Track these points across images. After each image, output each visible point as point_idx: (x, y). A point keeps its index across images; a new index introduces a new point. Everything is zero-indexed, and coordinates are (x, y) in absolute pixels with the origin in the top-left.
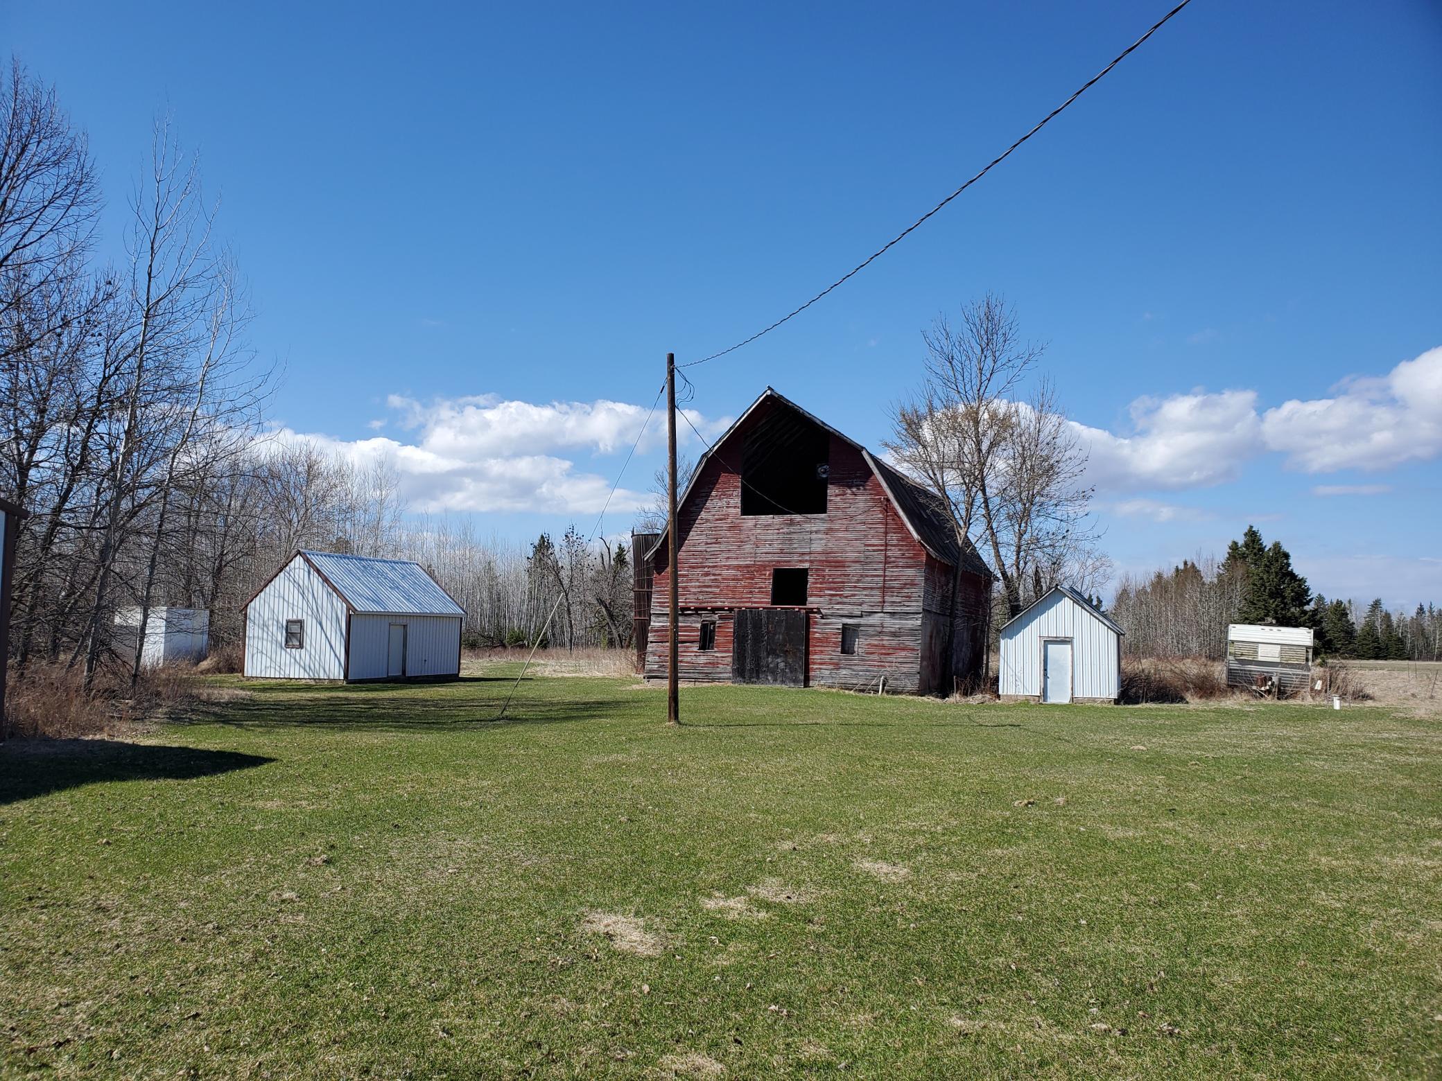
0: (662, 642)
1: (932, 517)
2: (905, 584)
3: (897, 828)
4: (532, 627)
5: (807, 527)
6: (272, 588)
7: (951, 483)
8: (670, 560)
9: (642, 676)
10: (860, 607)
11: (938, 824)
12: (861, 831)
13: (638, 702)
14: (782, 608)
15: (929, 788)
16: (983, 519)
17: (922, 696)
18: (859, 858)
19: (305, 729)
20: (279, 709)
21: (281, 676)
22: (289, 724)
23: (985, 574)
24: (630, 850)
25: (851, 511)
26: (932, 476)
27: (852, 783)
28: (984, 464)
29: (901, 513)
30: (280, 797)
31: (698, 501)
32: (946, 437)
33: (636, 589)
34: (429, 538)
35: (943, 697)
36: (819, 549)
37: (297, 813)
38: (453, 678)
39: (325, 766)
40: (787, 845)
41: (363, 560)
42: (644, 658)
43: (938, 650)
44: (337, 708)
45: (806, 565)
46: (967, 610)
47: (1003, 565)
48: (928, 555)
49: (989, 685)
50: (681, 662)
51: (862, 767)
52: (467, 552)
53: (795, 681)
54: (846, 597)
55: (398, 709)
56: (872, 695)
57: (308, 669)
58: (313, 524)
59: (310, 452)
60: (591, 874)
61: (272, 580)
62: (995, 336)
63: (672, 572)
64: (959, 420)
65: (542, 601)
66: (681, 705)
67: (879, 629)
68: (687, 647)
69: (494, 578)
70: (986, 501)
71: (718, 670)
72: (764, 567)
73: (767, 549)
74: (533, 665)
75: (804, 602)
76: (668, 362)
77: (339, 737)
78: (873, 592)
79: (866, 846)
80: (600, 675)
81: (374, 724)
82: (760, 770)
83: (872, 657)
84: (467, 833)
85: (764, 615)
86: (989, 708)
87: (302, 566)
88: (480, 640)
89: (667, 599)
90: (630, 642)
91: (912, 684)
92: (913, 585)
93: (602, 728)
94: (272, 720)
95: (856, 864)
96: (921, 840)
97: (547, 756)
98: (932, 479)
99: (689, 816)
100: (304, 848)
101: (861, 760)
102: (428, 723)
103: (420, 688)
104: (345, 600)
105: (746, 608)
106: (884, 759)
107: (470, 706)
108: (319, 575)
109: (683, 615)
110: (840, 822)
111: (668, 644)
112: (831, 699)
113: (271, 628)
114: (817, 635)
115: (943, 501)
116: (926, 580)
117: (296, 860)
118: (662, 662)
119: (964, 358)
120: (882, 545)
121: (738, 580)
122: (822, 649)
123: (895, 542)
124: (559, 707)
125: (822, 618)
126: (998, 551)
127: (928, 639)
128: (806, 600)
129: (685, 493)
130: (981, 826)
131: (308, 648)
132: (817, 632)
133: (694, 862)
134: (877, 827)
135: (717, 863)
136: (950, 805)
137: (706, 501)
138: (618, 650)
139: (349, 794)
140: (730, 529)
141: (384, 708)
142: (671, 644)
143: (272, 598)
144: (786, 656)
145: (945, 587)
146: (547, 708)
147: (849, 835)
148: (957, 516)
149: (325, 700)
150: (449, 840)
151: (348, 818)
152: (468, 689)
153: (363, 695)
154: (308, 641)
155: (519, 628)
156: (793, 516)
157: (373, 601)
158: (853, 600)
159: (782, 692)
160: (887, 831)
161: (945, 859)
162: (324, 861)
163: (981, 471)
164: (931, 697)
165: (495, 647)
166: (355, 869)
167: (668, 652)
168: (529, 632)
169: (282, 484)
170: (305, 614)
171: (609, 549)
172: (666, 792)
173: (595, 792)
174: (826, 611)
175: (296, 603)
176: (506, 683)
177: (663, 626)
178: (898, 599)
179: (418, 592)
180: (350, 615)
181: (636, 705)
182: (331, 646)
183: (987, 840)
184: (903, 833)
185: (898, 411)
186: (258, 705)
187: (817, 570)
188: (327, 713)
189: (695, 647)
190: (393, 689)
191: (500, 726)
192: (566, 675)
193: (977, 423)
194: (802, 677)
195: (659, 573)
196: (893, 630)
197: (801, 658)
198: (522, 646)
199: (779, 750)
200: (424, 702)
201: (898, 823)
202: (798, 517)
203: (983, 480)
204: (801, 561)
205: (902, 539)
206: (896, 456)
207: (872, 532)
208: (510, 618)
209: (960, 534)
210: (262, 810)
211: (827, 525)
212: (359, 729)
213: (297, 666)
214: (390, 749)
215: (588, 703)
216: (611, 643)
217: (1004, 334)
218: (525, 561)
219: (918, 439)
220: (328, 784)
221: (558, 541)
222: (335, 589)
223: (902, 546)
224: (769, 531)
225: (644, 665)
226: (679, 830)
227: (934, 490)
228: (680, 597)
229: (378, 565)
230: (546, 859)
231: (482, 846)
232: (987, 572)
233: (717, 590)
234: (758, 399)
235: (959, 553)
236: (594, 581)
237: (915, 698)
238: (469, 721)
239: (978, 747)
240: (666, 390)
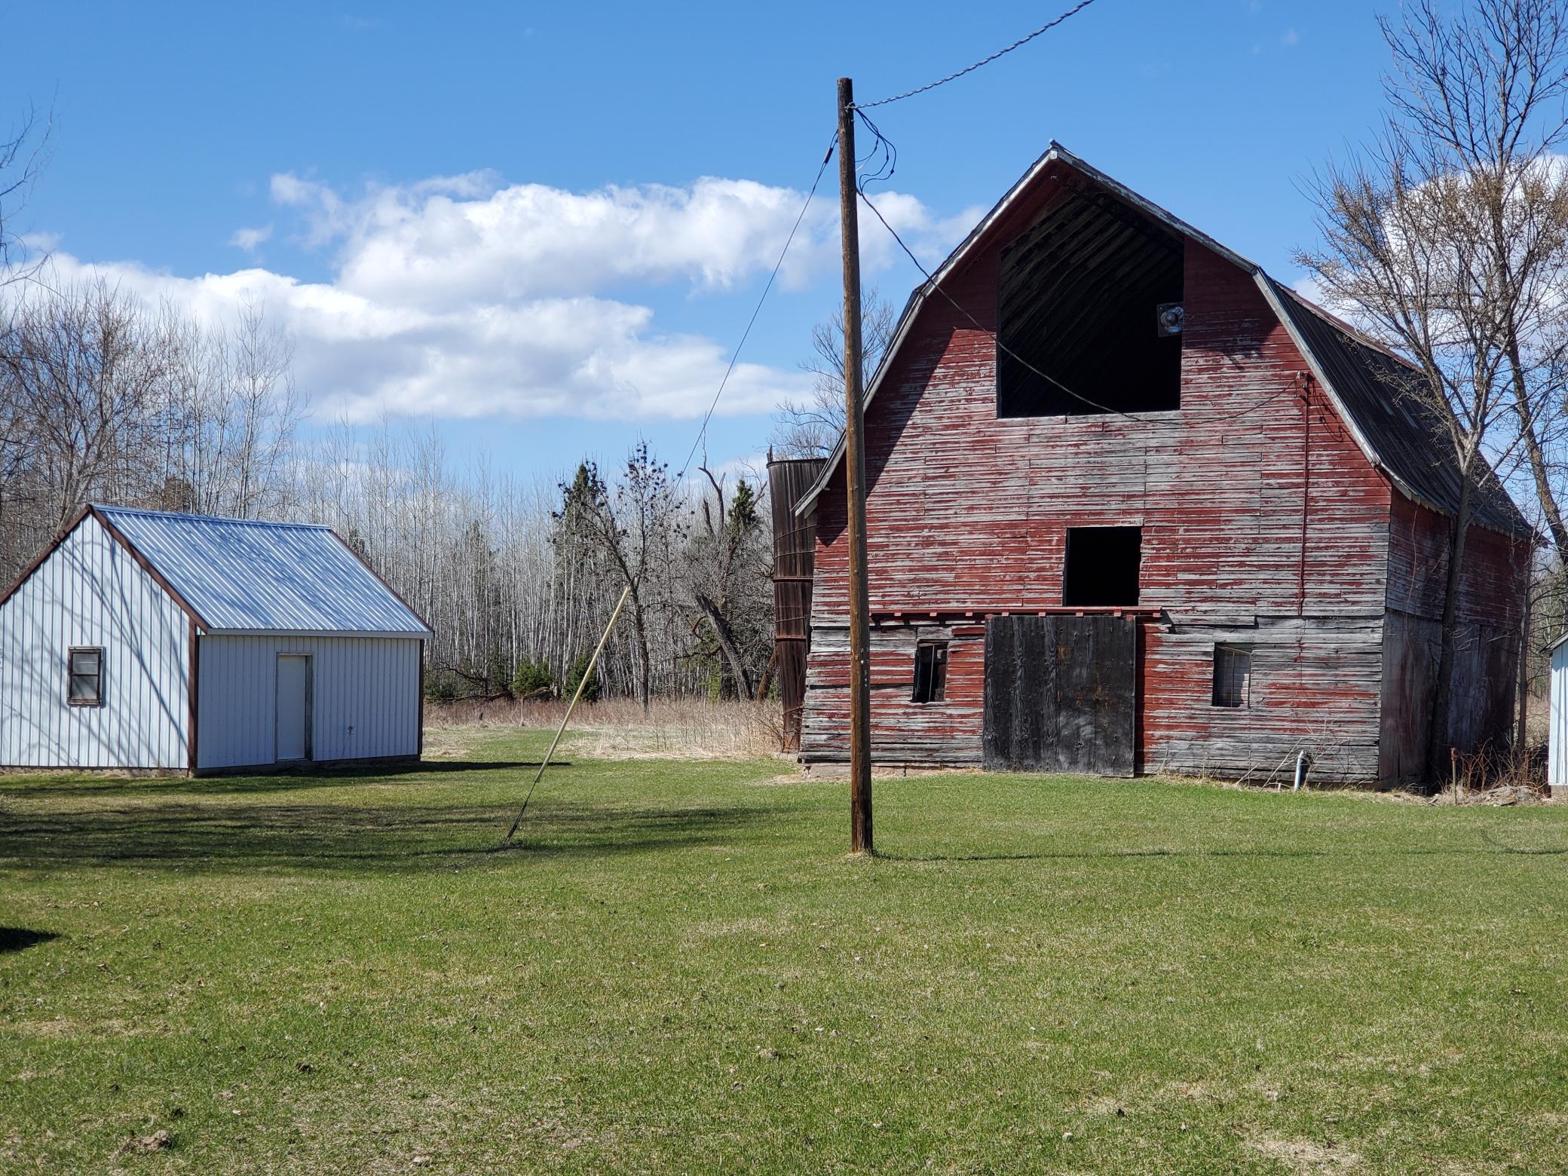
0: (835, 687)
1: (1405, 413)
2: (1349, 556)
3: (1335, 1067)
4: (566, 657)
5: (1139, 438)
6: (39, 584)
7: (1444, 339)
8: (850, 514)
9: (793, 757)
10: (1251, 607)
11: (1421, 1060)
12: (1258, 1075)
13: (788, 810)
14: (1086, 613)
15: (1401, 984)
16: (1511, 414)
17: (1384, 791)
18: (1254, 1131)
19: (114, 872)
20: (60, 831)
21: (62, 764)
22: (81, 861)
23: (1517, 532)
24: (780, 1116)
25: (1232, 403)
26: (1403, 325)
27: (1239, 976)
28: (1515, 297)
29: (1339, 406)
30: (69, 1012)
31: (906, 388)
32: (1433, 242)
33: (779, 577)
34: (354, 474)
35: (1429, 793)
36: (1164, 486)
37: (103, 1045)
38: (409, 764)
39: (158, 946)
40: (1105, 1106)
41: (220, 523)
42: (799, 722)
43: (1417, 694)
44: (177, 827)
45: (1137, 521)
46: (1479, 608)
47: (1557, 511)
48: (1396, 493)
49: (1525, 766)
50: (876, 727)
51: (1259, 942)
52: (431, 503)
53: (1116, 764)
54: (1223, 586)
55: (300, 827)
56: (1278, 790)
57: (116, 749)
58: (117, 452)
59: (108, 305)
60: (702, 1165)
61: (37, 568)
62: (1535, 23)
63: (855, 541)
64: (1461, 204)
65: (584, 604)
66: (877, 816)
67: (1293, 653)
68: (889, 697)
69: (484, 556)
70: (1519, 376)
71: (955, 743)
72: (1047, 526)
73: (1053, 487)
74: (571, 735)
75: (1132, 598)
76: (841, 98)
77: (182, 886)
78: (1282, 575)
79: (1269, 1106)
80: (708, 755)
81: (252, 859)
82: (1045, 950)
83: (1278, 711)
84: (448, 1082)
85: (1048, 628)
86: (1528, 814)
87: (98, 538)
88: (462, 686)
89: (844, 597)
90: (767, 688)
91: (1365, 765)
92: (1364, 556)
93: (716, 864)
94: (45, 854)
95: (1249, 1144)
96: (1384, 1093)
97: (605, 923)
98: (1402, 331)
99: (901, 1047)
100: (119, 1117)
101: (1256, 927)
102: (361, 857)
103: (342, 784)
104: (187, 607)
105: (1012, 613)
106: (1306, 926)
107: (446, 821)
108: (134, 556)
109: (878, 629)
110: (1215, 1057)
111: (848, 691)
112: (1191, 801)
113: (37, 667)
114: (1161, 668)
115: (1428, 379)
116: (1393, 546)
117: (103, 1141)
118: (836, 728)
119: (1468, 71)
120: (1298, 475)
121: (993, 553)
122: (1173, 696)
123: (1326, 467)
124: (625, 822)
125: (1172, 631)
126: (1545, 483)
127: (1396, 671)
128: (1138, 594)
129: (877, 373)
130: (1514, 1064)
131: (115, 704)
132: (1160, 660)
133: (914, 1141)
134: (1292, 1067)
135: (960, 1142)
136: (1447, 1021)
137: (924, 387)
138: (744, 704)
139: (207, 1002)
140: (975, 446)
141: (272, 827)
142: (854, 690)
143: (38, 605)
144: (1096, 713)
145: (1431, 562)
146: (602, 825)
147: (1234, 1083)
148: (1458, 410)
149: (152, 811)
150: (414, 1097)
151: (208, 1054)
152: (440, 786)
153: (228, 800)
154: (115, 691)
155: (539, 659)
156: (1108, 417)
157: (244, 608)
158: (1237, 592)
159: (1089, 788)
160: (1314, 1074)
161: (1438, 1134)
162: (162, 1144)
163: (1509, 313)
164: (1403, 794)
165: (492, 699)
166: (224, 1158)
167: (847, 707)
168: (560, 667)
169: (51, 370)
170: (107, 637)
171: (720, 492)
172: (851, 998)
173: (704, 997)
174: (1179, 616)
175: (87, 615)
176: (515, 773)
177: (837, 654)
178: (1333, 589)
179: (330, 586)
180: (197, 638)
181: (784, 817)
182: (162, 701)
183: (1527, 1094)
184: (1345, 1079)
185: (1329, 188)
186: (15, 823)
187: (1160, 529)
188: (157, 839)
189: (905, 696)
190: (287, 787)
191: (507, 862)
192: (638, 756)
193: (1497, 210)
194: (1130, 756)
195: (826, 542)
196: (1322, 653)
197: (1127, 716)
198: (546, 697)
199: (1085, 908)
200: (351, 814)
201: (1337, 1057)
202: (1117, 419)
203: (1512, 332)
204: (1125, 512)
205: (1342, 461)
206: (1327, 283)
207: (1278, 446)
208: (520, 640)
209: (1463, 448)
210: (31, 1040)
211: (1180, 434)
212: (224, 870)
213: (94, 744)
214: (287, 911)
215: (685, 814)
216: (729, 690)
217: (1554, 18)
218: (549, 520)
219: (1376, 248)
220: (163, 983)
221: (613, 476)
222: (166, 585)
223: (1342, 475)
224: (1058, 450)
225: (798, 734)
226: (881, 1076)
227: (1408, 356)
228: (871, 592)
229: (251, 534)
230: (610, 1135)
231: (481, 1109)
232: (1521, 528)
233: (949, 577)
234: (1032, 169)
235: (1462, 489)
236: (692, 559)
237: (1370, 795)
238: (445, 852)
239: (1504, 898)
240: (837, 157)
